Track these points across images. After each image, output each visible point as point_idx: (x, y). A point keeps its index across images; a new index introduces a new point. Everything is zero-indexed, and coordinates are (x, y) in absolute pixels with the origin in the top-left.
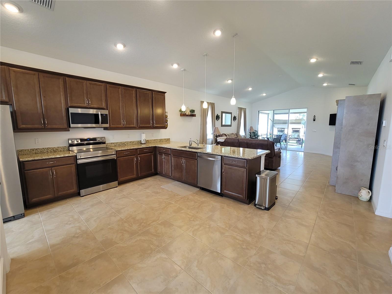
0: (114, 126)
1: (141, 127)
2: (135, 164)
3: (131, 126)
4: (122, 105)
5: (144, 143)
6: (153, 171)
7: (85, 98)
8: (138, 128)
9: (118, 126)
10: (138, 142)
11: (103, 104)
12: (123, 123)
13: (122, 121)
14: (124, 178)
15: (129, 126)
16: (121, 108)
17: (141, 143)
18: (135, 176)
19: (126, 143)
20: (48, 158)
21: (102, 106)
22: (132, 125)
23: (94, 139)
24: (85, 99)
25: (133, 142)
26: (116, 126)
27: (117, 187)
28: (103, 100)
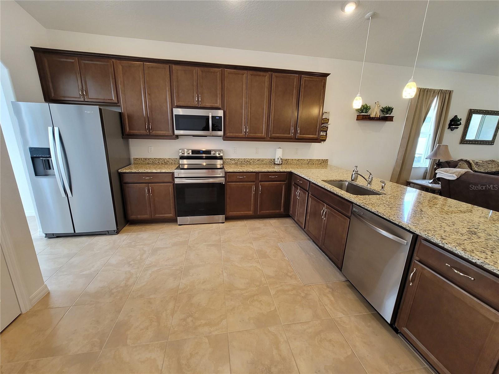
0: (231, 134)
1: (275, 138)
2: (252, 195)
3: (257, 135)
4: (245, 101)
5: (278, 163)
6: (282, 210)
7: (195, 93)
8: (269, 139)
9: (237, 134)
10: (271, 160)
11: (218, 101)
12: (245, 129)
13: (244, 127)
14: (235, 213)
15: (254, 135)
16: (243, 108)
17: (275, 164)
18: (251, 213)
19: (251, 161)
20: (144, 172)
21: (216, 105)
22: (259, 135)
23: (208, 152)
24: (195, 95)
25: (263, 160)
26: (234, 134)
27: (224, 223)
28: (218, 95)
